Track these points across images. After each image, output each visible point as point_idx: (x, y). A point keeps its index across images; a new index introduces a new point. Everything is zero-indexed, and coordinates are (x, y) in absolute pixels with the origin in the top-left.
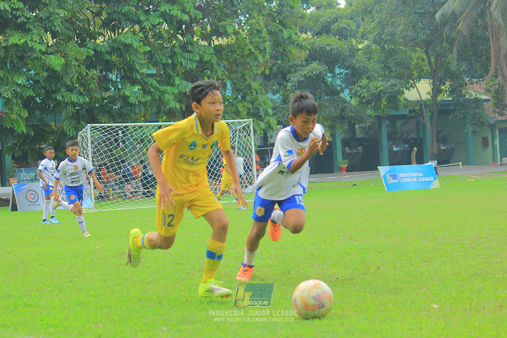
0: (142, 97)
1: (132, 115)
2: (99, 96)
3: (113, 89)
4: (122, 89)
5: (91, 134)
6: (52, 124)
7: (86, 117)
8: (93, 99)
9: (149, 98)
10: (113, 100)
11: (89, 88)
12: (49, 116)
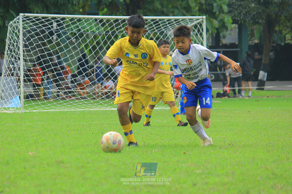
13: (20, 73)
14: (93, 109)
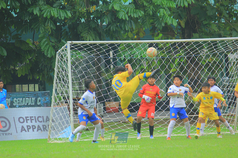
0: (134, 12)
1: (122, 32)
2: (84, 11)
4: (110, 2)
5: (71, 53)
6: (29, 41)
7: (69, 34)
8: (77, 14)
9: (141, 13)
10: (100, 15)
11: (72, 1)
12: (24, 33)
13: (69, 102)
14: (146, 135)
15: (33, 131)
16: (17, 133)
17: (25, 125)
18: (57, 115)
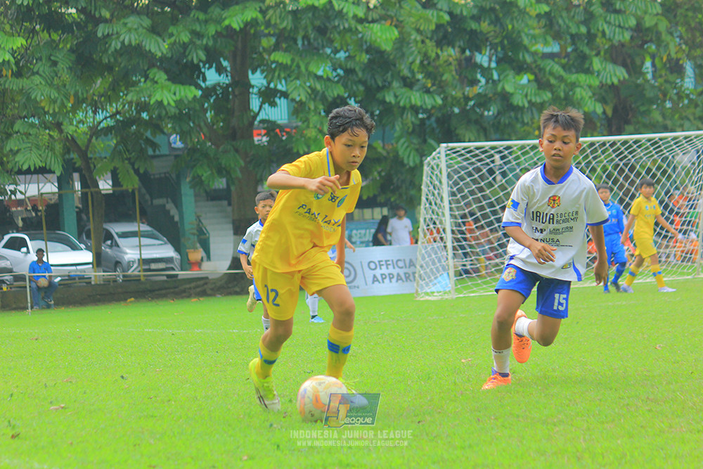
0: (535, 95)
1: (519, 126)
2: (459, 95)
3: (483, 81)
4: (499, 80)
5: (446, 161)
7: (437, 131)
8: (450, 99)
9: (547, 96)
10: (483, 101)
11: (441, 81)
15: (391, 282)
16: (366, 284)
17: (378, 272)
18: (429, 257)
